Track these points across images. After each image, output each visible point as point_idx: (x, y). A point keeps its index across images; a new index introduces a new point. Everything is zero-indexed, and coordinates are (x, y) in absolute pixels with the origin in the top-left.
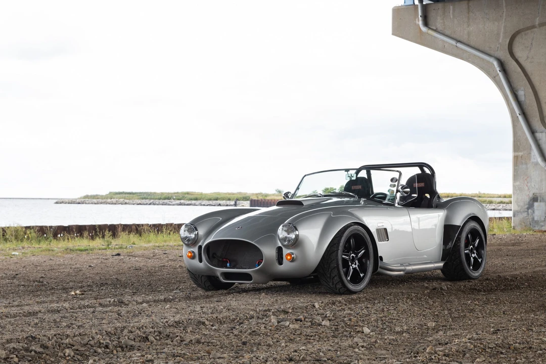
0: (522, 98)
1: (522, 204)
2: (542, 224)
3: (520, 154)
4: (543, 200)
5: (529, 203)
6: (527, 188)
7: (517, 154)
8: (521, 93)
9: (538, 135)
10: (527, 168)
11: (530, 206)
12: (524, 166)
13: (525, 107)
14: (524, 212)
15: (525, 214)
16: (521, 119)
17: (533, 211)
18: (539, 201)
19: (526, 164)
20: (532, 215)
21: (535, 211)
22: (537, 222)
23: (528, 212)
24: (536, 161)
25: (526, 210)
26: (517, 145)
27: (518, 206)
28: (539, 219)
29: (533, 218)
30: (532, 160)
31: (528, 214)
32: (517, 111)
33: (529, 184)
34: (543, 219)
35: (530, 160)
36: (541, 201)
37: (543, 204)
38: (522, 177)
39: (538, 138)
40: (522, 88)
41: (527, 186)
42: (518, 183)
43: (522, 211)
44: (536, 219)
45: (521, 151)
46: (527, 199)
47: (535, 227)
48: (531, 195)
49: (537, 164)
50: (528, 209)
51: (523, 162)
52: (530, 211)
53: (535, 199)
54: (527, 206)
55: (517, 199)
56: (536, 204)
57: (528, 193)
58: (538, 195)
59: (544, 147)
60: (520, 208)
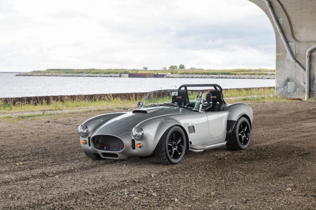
0: (281, 23)
1: (281, 83)
2: (292, 94)
3: (280, 54)
4: (292, 81)
5: (285, 82)
6: (283, 74)
7: (278, 54)
8: (281, 20)
9: (290, 44)
10: (284, 63)
11: (286, 84)
12: (282, 61)
13: (283, 28)
14: (282, 87)
15: (282, 89)
16: (281, 34)
17: (287, 87)
18: (290, 81)
20: (287, 89)
21: (288, 87)
22: (289, 93)
23: (284, 87)
24: (289, 58)
25: (283, 86)
26: (279, 50)
27: (279, 84)
28: (290, 92)
29: (287, 91)
30: (287, 58)
31: (284, 89)
32: (279, 30)
33: (285, 72)
34: (292, 92)
35: (286, 58)
36: (291, 82)
37: (293, 83)
38: (281, 68)
39: (290, 46)
40: (282, 17)
42: (278, 71)
43: (281, 87)
44: (288, 91)
46: (284, 80)
47: (288, 96)
48: (286, 78)
49: (289, 60)
50: (284, 86)
51: (282, 59)
52: (285, 87)
53: (288, 80)
54: (283, 84)
55: (278, 80)
56: (289, 83)
57: (284, 77)
58: (290, 78)
59: (294, 50)
60: (280, 85)
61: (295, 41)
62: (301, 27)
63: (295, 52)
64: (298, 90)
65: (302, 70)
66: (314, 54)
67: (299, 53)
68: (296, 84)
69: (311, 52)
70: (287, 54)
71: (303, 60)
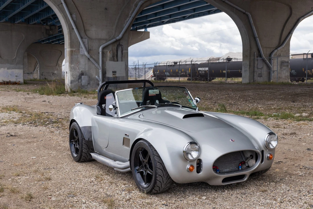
0: (75, 19)
1: (75, 77)
2: (86, 87)
3: (74, 49)
4: (86, 75)
5: (79, 76)
6: (78, 68)
7: (72, 49)
8: (74, 16)
9: (84, 39)
10: (78, 57)
11: (80, 78)
12: (76, 56)
14: (76, 81)
15: (77, 82)
16: (75, 30)
18: (84, 75)
19: (77, 55)
20: (81, 82)
21: (82, 80)
22: (83, 86)
23: (78, 81)
24: (82, 53)
25: (78, 80)
26: (72, 44)
27: (73, 78)
29: (81, 84)
30: (81, 53)
31: (79, 82)
33: (79, 66)
34: (86, 85)
35: (79, 53)
36: (85, 75)
37: (86, 77)
38: (75, 62)
40: (75, 14)
41: (78, 67)
42: (73, 65)
44: (83, 84)
45: (74, 48)
46: (78, 74)
47: (82, 88)
48: (80, 72)
49: (83, 55)
50: (79, 79)
52: (79, 80)
53: (82, 74)
54: (78, 78)
55: (73, 74)
56: (83, 77)
57: (78, 71)
58: (84, 72)
59: (87, 46)
60: (74, 79)
61: (88, 38)
62: (92, 25)
63: (88, 48)
64: (91, 82)
65: (96, 65)
66: (105, 50)
67: (92, 49)
68: (89, 78)
69: (103, 49)
70: (81, 49)
71: (96, 56)
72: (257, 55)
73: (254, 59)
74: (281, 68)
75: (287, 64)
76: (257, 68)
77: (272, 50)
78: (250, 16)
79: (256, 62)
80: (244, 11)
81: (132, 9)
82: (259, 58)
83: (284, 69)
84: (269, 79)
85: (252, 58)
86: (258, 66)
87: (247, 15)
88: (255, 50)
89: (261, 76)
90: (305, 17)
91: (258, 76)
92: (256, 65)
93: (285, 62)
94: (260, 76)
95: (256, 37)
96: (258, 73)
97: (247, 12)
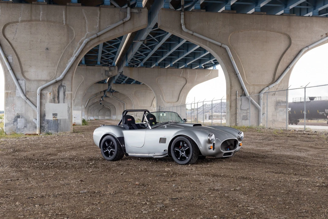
0: (11, 61)
1: (10, 119)
2: (22, 130)
3: (10, 91)
4: (23, 117)
5: (15, 118)
6: (13, 110)
7: (7, 91)
8: (10, 58)
9: (20, 81)
10: (14, 100)
11: (15, 120)
12: (12, 98)
13: (12, 65)
14: (12, 124)
15: (12, 125)
16: (11, 72)
17: (17, 123)
18: (20, 117)
19: (13, 97)
20: (16, 125)
21: (18, 123)
22: (19, 129)
23: (14, 124)
24: (19, 95)
25: (13, 123)
26: (8, 86)
27: (8, 120)
28: (20, 128)
29: (17, 127)
30: (17, 95)
32: (9, 68)
33: (15, 108)
34: (23, 128)
35: (15, 95)
36: (21, 118)
37: (23, 119)
38: (10, 104)
39: (20, 83)
40: (11, 55)
41: (13, 109)
42: (8, 108)
43: (10, 123)
44: (18, 128)
45: (10, 90)
46: (14, 117)
47: (18, 132)
48: (16, 115)
49: (20, 97)
50: (14, 122)
51: (11, 96)
52: (15, 123)
53: (18, 117)
54: (13, 120)
55: (8, 116)
56: (19, 119)
57: (14, 113)
58: (20, 114)
59: (24, 88)
60: (9, 122)
61: (25, 79)
62: (31, 66)
63: (26, 90)
64: (28, 125)
65: (33, 107)
66: (44, 92)
67: (29, 91)
68: (26, 120)
69: (42, 90)
70: (17, 91)
71: (34, 98)
72: (240, 95)
73: (236, 99)
74: (276, 109)
75: (286, 104)
76: (241, 109)
77: (262, 88)
78: (228, 49)
79: (239, 103)
80: (220, 44)
81: (77, 48)
82: (243, 98)
83: (281, 111)
84: (258, 122)
85: (233, 98)
86: (242, 107)
87: (225, 49)
88: (236, 88)
89: (247, 119)
90: (310, 47)
91: (243, 119)
92: (239, 106)
93: (282, 102)
94: (245, 118)
95: (237, 73)
96: (242, 116)
97: (223, 45)
